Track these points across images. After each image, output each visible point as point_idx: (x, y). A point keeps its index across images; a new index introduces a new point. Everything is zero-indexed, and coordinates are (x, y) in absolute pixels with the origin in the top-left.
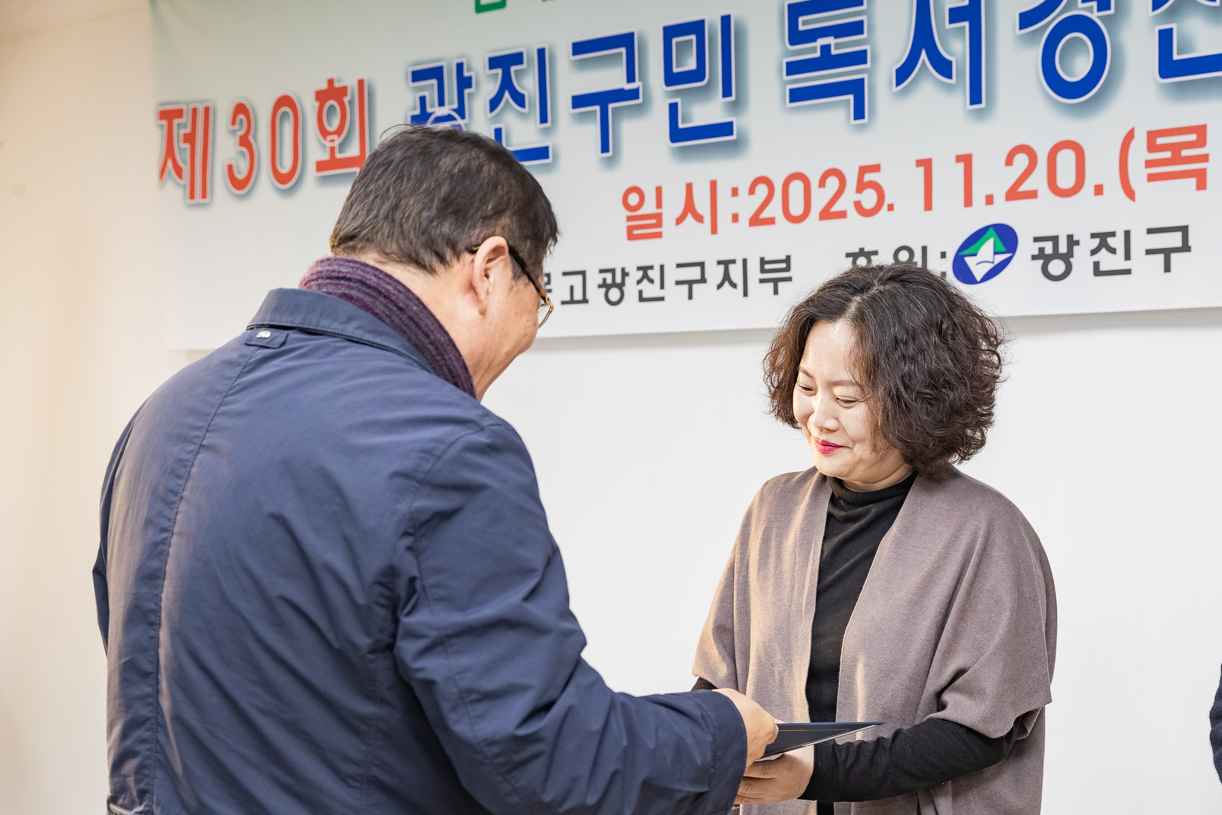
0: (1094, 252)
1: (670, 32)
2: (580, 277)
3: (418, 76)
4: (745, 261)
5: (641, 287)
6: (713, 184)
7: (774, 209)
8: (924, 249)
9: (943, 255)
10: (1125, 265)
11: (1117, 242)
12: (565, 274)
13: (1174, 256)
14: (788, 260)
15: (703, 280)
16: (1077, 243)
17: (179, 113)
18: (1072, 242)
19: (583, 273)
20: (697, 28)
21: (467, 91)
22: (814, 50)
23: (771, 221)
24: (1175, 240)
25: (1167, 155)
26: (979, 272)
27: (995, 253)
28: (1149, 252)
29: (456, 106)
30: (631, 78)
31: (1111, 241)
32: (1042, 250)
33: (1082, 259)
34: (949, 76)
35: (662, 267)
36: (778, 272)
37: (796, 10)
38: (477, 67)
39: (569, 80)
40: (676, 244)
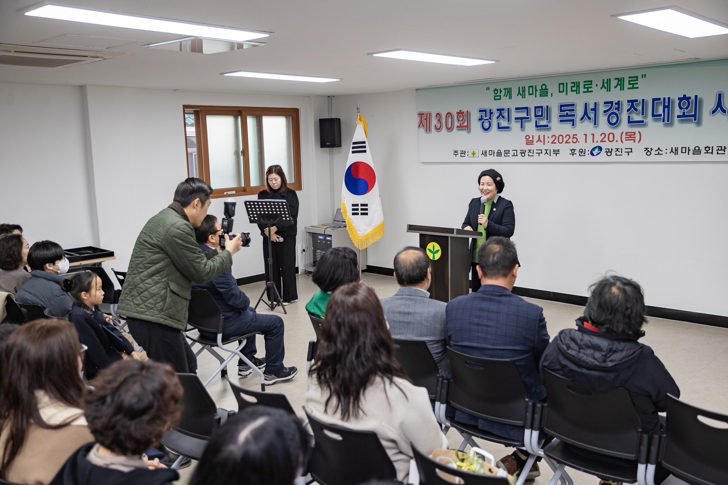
0: (616, 152)
1: (536, 108)
3: (480, 111)
4: (550, 150)
5: (529, 153)
6: (544, 136)
7: (556, 141)
8: (585, 149)
9: (588, 151)
10: (621, 154)
11: (620, 150)
12: (512, 150)
13: (629, 153)
14: (559, 150)
15: (542, 153)
17: (423, 114)
18: (612, 150)
19: (517, 150)
20: (542, 107)
21: (492, 115)
22: (565, 113)
23: (556, 143)
24: (630, 150)
25: (629, 136)
26: (595, 154)
27: (598, 151)
28: (625, 152)
29: (489, 117)
30: (527, 115)
31: (619, 150)
32: (606, 151)
33: (614, 153)
34: (591, 120)
35: (533, 150)
36: (557, 152)
37: (561, 106)
38: (494, 110)
39: (514, 115)
40: (536, 146)
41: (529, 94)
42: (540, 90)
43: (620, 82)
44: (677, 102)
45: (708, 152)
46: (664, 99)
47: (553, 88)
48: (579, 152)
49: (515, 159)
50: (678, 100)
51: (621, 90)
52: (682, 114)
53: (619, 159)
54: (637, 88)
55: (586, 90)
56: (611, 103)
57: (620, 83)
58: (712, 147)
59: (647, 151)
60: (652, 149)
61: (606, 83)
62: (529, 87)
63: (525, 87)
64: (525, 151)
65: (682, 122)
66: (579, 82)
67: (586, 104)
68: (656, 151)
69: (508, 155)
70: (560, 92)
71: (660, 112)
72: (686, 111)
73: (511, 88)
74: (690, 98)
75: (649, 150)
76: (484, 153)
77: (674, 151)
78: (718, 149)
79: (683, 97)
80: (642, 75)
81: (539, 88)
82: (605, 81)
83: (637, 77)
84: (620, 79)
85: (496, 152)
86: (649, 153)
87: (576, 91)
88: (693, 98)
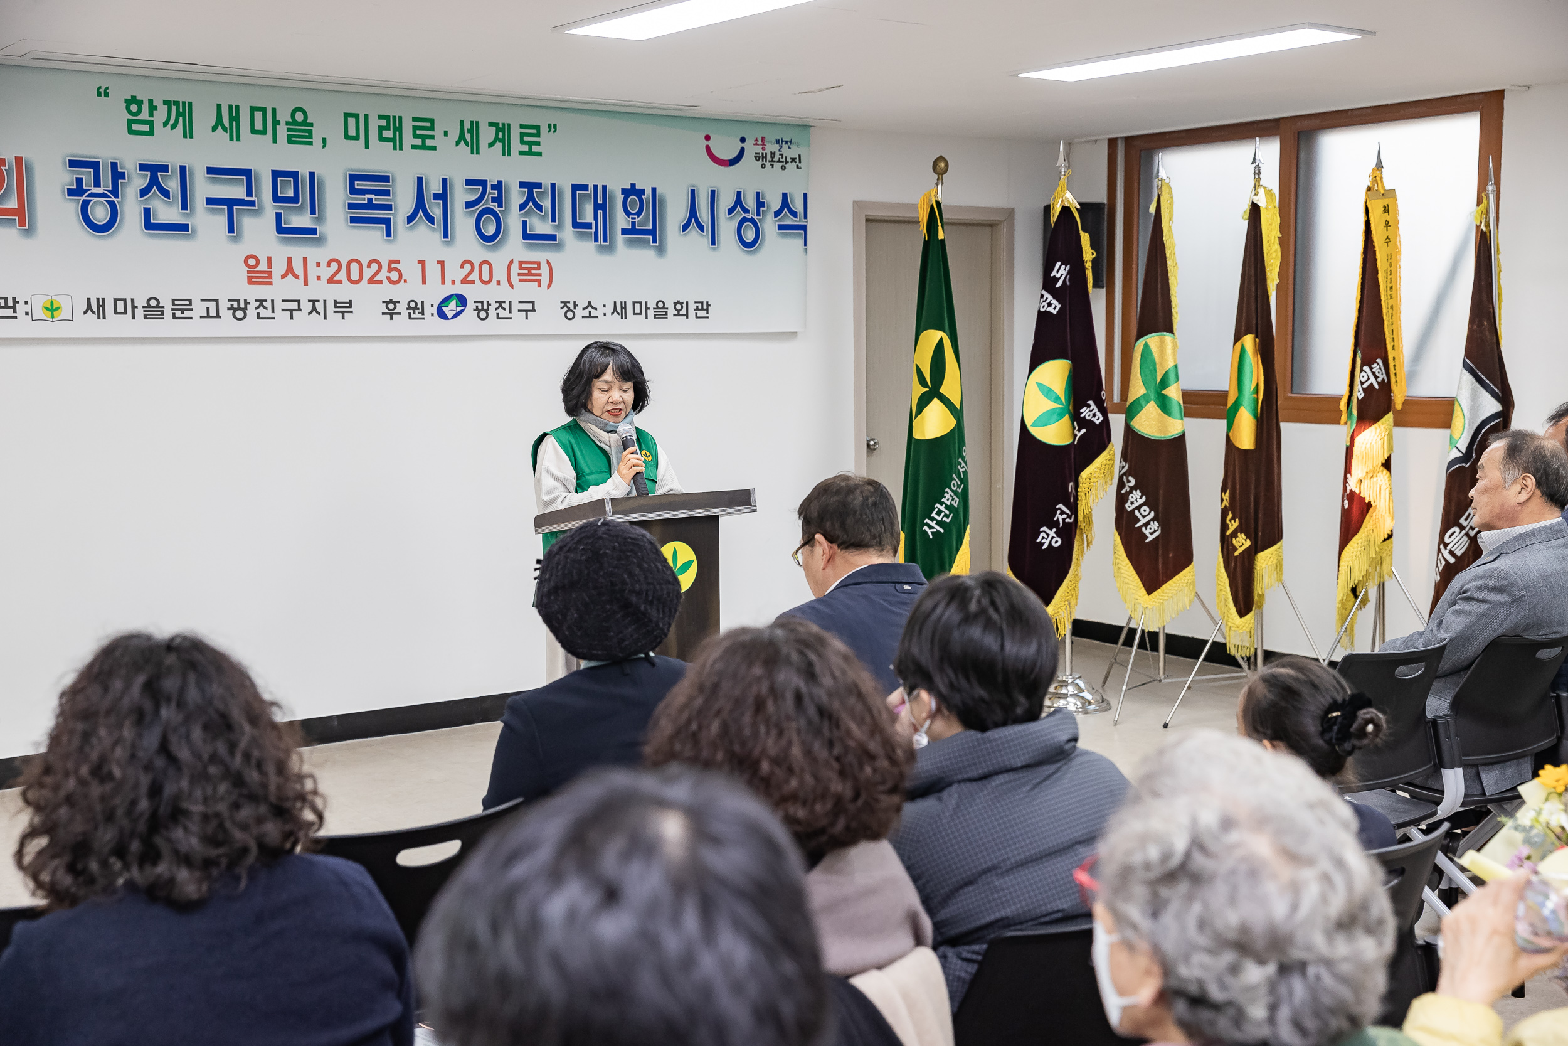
0: (497, 309)
1: (276, 174)
2: (215, 303)
3: (73, 164)
4: (325, 301)
5: (258, 311)
6: (305, 260)
7: (342, 275)
8: (423, 302)
9: (432, 306)
10: (509, 315)
11: (506, 306)
12: (202, 300)
13: (529, 313)
14: (351, 302)
15: (299, 309)
16: (490, 305)
18: (489, 304)
19: (217, 301)
20: (294, 175)
21: (120, 181)
22: (364, 199)
23: (340, 282)
24: (529, 307)
25: (526, 272)
26: (450, 315)
27: (457, 307)
28: (519, 311)
29: (110, 189)
30: (249, 194)
31: (504, 305)
32: (477, 307)
33: (492, 312)
34: (434, 224)
35: (273, 301)
36: (344, 308)
37: (353, 178)
38: (129, 166)
39: (203, 188)
40: (281, 289)
41: (254, 131)
42: (288, 123)
43: (500, 134)
44: (620, 198)
45: (681, 313)
46: (596, 187)
47: (327, 125)
48: (407, 309)
49: (211, 328)
50: (622, 194)
51: (504, 154)
52: (630, 227)
53: (503, 327)
54: (539, 154)
55: (419, 142)
56: (483, 183)
57: (500, 136)
58: (687, 303)
59: (566, 309)
60: (575, 305)
61: (468, 132)
62: (253, 109)
63: (237, 107)
64: (246, 303)
65: (630, 243)
66: (400, 118)
67: (420, 180)
68: (584, 309)
69: (187, 314)
70: (347, 137)
71: (589, 218)
72: (637, 220)
73: (190, 104)
74: (642, 192)
75: (571, 306)
76: (96, 308)
77: (619, 310)
78: (697, 307)
79: (629, 187)
80: (549, 126)
81: (284, 116)
82: (467, 126)
83: (538, 128)
84: (501, 126)
85: (141, 303)
86: (570, 315)
87: (393, 140)
88: (648, 192)
